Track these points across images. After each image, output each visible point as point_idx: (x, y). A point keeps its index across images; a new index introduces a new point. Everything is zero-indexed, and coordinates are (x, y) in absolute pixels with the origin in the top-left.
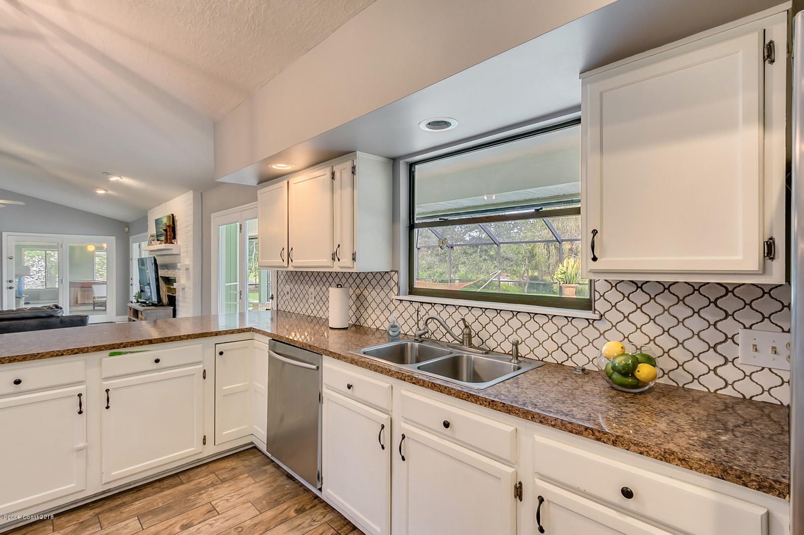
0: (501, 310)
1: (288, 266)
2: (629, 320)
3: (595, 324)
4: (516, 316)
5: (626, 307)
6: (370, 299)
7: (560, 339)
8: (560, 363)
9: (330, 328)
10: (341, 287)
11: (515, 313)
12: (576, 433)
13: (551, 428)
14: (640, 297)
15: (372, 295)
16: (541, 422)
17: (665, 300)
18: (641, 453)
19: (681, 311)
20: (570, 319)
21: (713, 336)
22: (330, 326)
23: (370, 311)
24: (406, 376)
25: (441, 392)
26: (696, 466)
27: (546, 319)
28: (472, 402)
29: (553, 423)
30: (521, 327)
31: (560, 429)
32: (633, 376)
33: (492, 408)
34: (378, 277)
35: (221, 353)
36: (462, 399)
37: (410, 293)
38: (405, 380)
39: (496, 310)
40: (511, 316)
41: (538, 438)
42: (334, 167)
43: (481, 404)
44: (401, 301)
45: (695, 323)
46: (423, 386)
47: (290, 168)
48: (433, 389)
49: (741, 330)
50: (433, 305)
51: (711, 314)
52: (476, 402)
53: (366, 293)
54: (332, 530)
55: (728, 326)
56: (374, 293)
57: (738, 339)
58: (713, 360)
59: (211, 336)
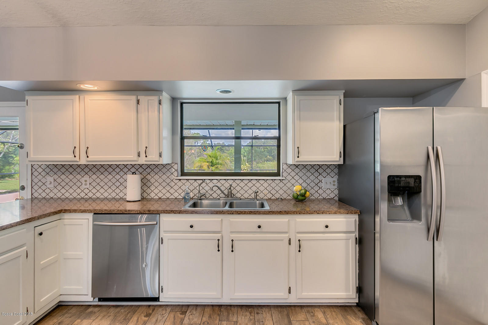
0: (243, 180)
1: (80, 160)
2: (294, 179)
3: (283, 181)
4: (251, 181)
5: (293, 174)
6: (152, 180)
7: (269, 188)
8: (269, 198)
9: (127, 201)
10: (135, 174)
11: (250, 180)
12: (311, 214)
13: (303, 214)
14: (297, 170)
15: (154, 178)
16: (300, 214)
17: (304, 171)
18: (330, 214)
19: (309, 174)
20: (273, 180)
21: (317, 181)
22: (127, 200)
23: (152, 188)
24: (234, 212)
25: (255, 214)
26: (342, 212)
27: (264, 181)
28: (271, 214)
29: (304, 213)
30: (253, 186)
31: (306, 214)
32: (304, 196)
33: (280, 214)
34: (160, 167)
35: (41, 234)
36: (266, 214)
37: (182, 175)
38: (233, 214)
39: (241, 180)
40: (248, 181)
41: (298, 220)
42: (138, 96)
43: (275, 214)
44: (180, 180)
45: (312, 178)
46: (245, 214)
47: (96, 88)
48: (251, 214)
49: (323, 178)
50: (203, 180)
51: (316, 174)
52: (273, 214)
53: (149, 177)
54: (178, 312)
55: (320, 177)
56: (156, 177)
57: (323, 181)
58: (316, 188)
59: (34, 220)
